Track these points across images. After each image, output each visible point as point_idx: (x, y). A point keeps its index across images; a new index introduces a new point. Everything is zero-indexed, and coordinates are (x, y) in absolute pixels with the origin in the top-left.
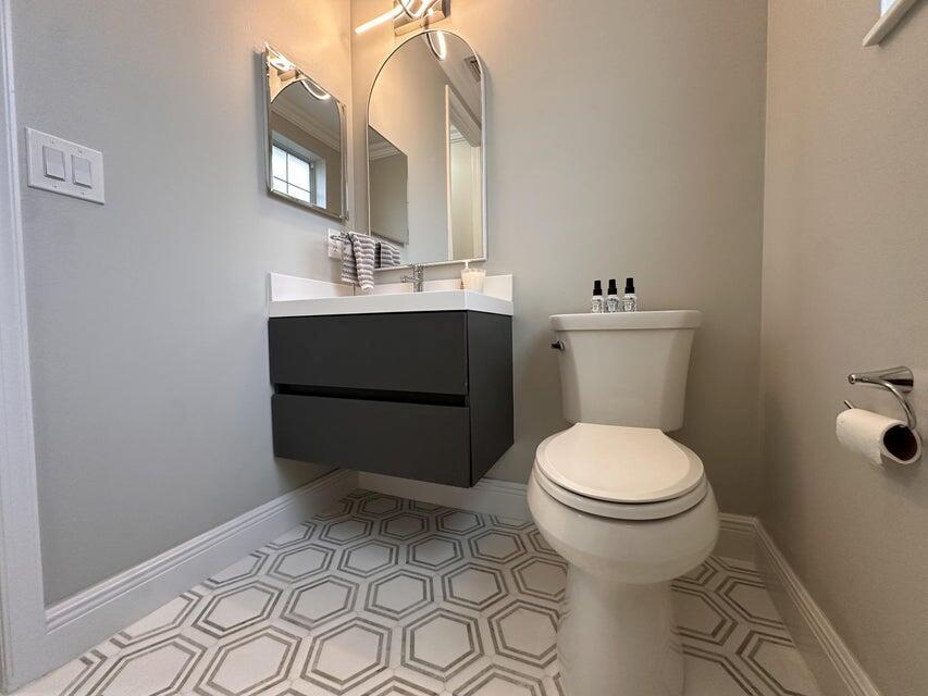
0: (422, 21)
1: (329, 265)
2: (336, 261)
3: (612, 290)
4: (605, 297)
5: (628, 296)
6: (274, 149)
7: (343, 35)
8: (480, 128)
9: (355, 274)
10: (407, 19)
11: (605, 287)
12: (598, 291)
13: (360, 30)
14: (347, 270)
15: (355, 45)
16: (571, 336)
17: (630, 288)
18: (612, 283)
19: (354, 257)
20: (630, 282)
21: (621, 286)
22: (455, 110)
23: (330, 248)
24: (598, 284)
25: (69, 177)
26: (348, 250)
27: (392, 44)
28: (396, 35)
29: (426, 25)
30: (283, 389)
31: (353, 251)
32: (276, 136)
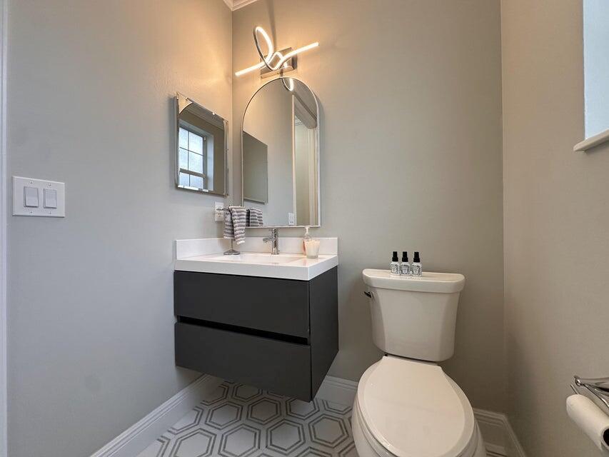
0: (279, 71)
1: (216, 225)
2: (220, 223)
3: (405, 259)
4: (400, 263)
5: (415, 264)
6: (180, 129)
7: (227, 76)
8: (316, 121)
9: (233, 233)
10: (267, 70)
11: (400, 256)
12: (395, 259)
13: (238, 74)
14: (227, 231)
15: (234, 83)
16: (378, 290)
17: (417, 259)
18: (405, 254)
19: (232, 222)
20: (417, 254)
21: (411, 256)
22: (298, 109)
23: (217, 215)
24: (395, 254)
25: (41, 204)
26: (228, 218)
27: (259, 83)
28: (262, 78)
29: (282, 73)
30: (183, 320)
31: (231, 219)
32: (181, 122)
